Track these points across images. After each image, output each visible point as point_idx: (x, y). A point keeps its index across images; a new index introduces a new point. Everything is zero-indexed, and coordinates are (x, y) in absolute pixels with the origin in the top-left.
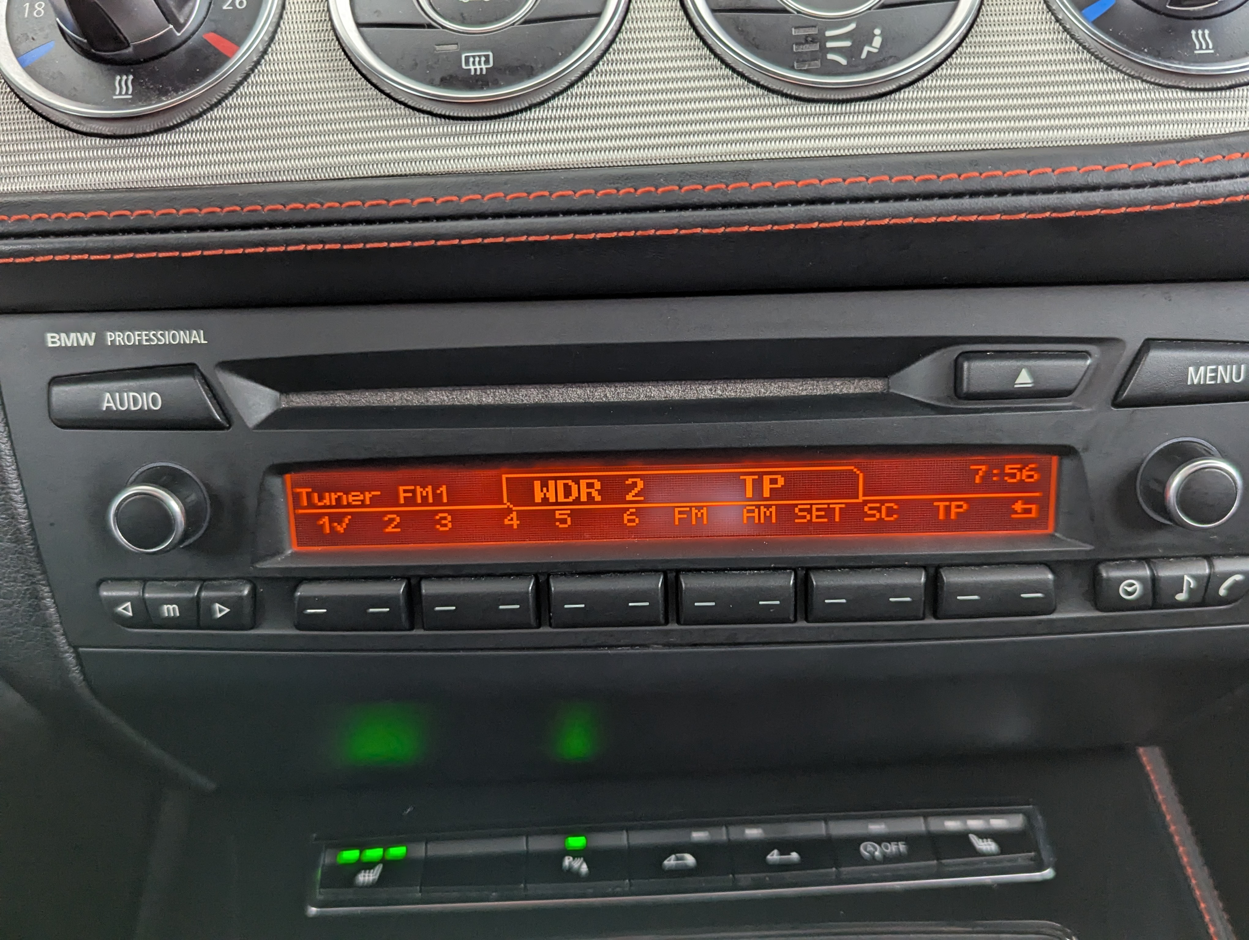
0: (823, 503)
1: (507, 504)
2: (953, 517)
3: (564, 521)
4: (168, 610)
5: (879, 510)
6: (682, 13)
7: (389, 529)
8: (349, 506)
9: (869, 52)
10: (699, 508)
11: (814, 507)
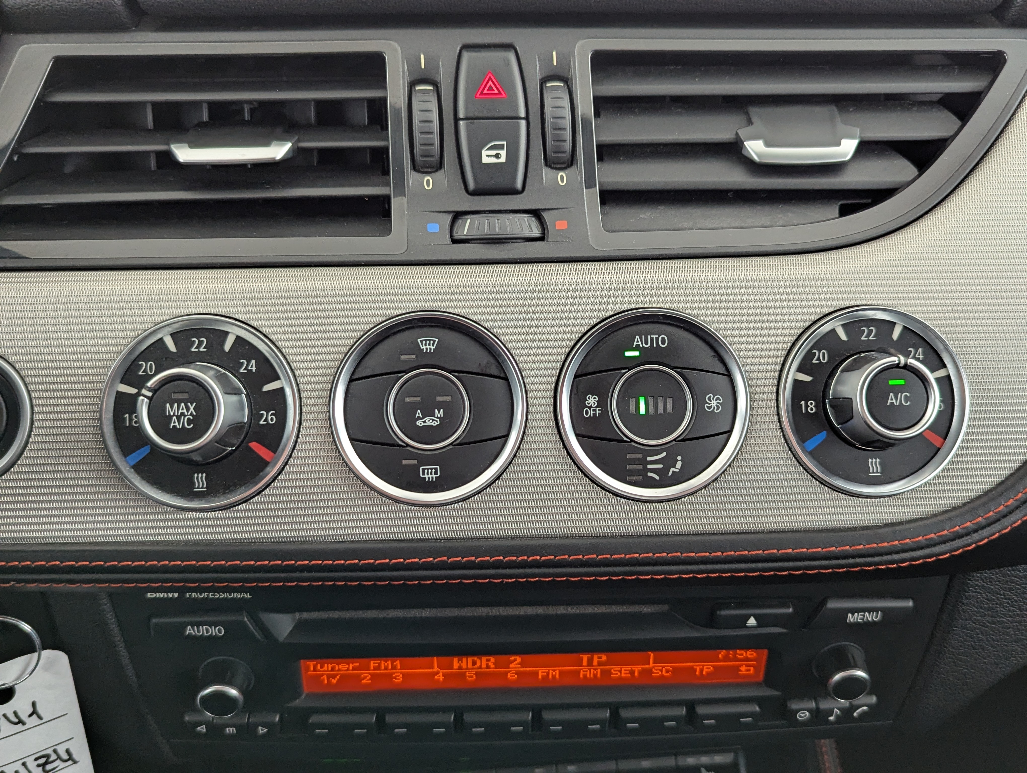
0: (629, 668)
1: (436, 669)
2: (704, 673)
3: (472, 677)
4: (229, 730)
5: (661, 671)
6: (558, 437)
7: (364, 681)
8: (339, 670)
9: (673, 471)
10: (554, 670)
11: (623, 670)
